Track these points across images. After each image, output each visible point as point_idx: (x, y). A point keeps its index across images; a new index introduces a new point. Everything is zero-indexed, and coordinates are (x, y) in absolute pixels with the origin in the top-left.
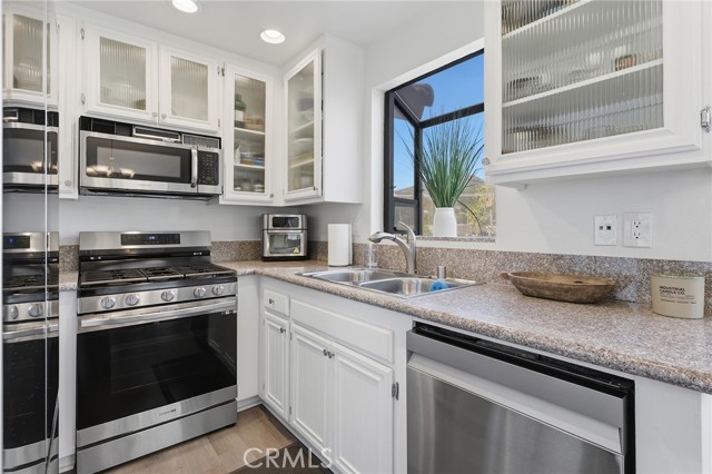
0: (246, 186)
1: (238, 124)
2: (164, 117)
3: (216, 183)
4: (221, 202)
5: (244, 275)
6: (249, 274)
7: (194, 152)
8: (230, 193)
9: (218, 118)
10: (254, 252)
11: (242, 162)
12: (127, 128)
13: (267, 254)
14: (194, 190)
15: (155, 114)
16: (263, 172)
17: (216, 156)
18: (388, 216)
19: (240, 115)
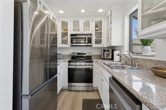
0: (98, 43)
1: (96, 30)
2: (82, 32)
3: (91, 43)
4: (93, 47)
5: (94, 61)
6: (95, 61)
7: (87, 37)
8: (94, 45)
9: (92, 30)
11: (97, 38)
12: (76, 35)
14: (87, 45)
15: (81, 32)
16: (101, 40)
17: (91, 38)
18: (131, 50)
19: (97, 29)
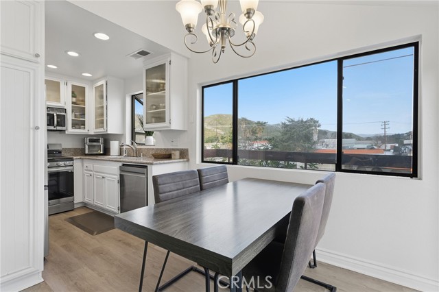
0: (77, 127)
1: (73, 103)
3: (64, 126)
4: (66, 133)
5: (76, 159)
6: (79, 159)
7: (55, 114)
8: (70, 129)
9: (65, 101)
10: (81, 152)
11: (75, 118)
13: (87, 152)
14: (55, 129)
16: (84, 121)
17: (64, 116)
18: (133, 138)
19: (74, 100)
